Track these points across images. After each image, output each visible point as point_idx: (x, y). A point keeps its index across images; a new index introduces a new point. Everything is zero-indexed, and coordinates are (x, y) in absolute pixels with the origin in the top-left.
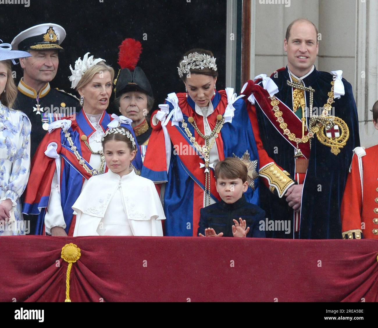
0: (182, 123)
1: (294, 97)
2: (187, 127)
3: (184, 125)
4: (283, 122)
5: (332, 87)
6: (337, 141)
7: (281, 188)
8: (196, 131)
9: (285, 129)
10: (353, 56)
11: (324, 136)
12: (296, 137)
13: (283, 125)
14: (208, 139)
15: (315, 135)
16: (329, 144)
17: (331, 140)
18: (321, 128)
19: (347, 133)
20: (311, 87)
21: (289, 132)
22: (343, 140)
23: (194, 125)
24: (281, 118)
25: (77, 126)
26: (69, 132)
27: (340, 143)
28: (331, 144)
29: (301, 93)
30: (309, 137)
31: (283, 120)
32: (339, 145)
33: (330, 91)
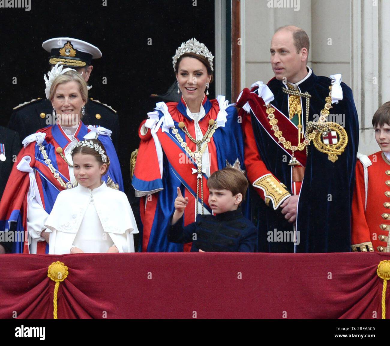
0: (172, 129)
1: (289, 103)
2: (178, 133)
3: (175, 131)
4: (278, 130)
5: (330, 92)
6: (334, 148)
7: (276, 200)
8: (187, 136)
9: (280, 137)
10: (347, 61)
11: (321, 143)
12: (292, 145)
13: (278, 133)
14: (200, 143)
15: (312, 142)
16: (326, 151)
17: (328, 147)
18: (318, 134)
19: (345, 139)
20: (307, 93)
21: (285, 140)
22: (341, 146)
23: (185, 130)
24: (276, 126)
25: (52, 139)
26: (44, 145)
27: (338, 149)
28: (329, 151)
29: (298, 99)
30: (306, 144)
31: (278, 128)
32: (336, 152)
33: (328, 97)
